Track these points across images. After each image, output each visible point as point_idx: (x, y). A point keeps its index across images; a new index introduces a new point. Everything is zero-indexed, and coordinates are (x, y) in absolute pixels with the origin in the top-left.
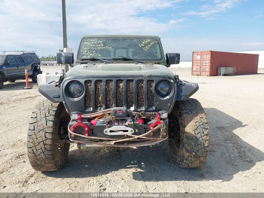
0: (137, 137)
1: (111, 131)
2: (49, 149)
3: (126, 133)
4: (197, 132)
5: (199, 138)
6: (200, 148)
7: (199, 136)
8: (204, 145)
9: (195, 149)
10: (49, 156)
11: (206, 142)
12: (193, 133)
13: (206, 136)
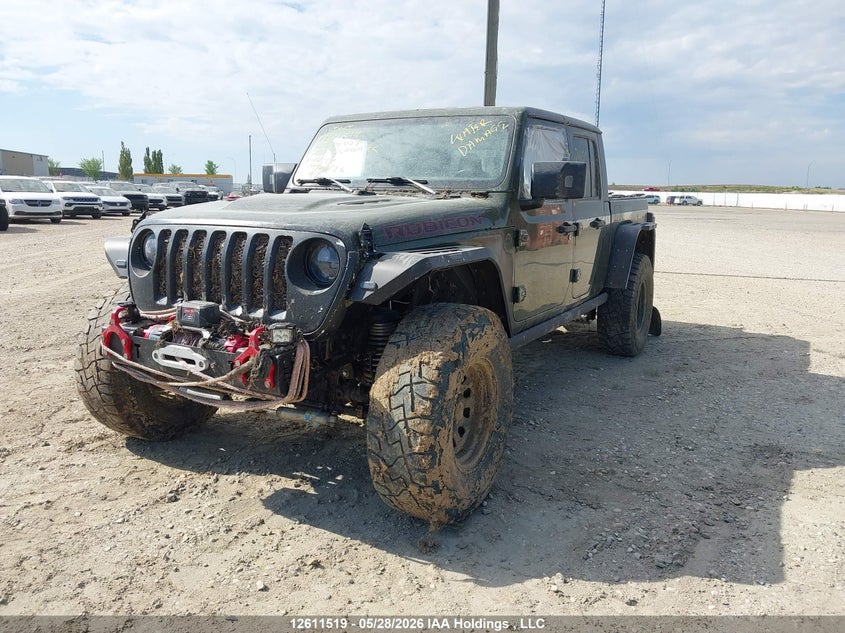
0: (211, 380)
1: (167, 357)
2: (104, 381)
3: (189, 367)
4: (395, 401)
5: (396, 420)
6: (400, 453)
7: (398, 415)
8: (411, 447)
9: (386, 453)
10: (107, 397)
11: (416, 437)
12: (385, 403)
13: (418, 421)
